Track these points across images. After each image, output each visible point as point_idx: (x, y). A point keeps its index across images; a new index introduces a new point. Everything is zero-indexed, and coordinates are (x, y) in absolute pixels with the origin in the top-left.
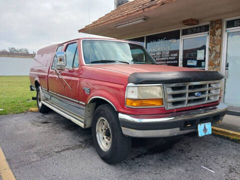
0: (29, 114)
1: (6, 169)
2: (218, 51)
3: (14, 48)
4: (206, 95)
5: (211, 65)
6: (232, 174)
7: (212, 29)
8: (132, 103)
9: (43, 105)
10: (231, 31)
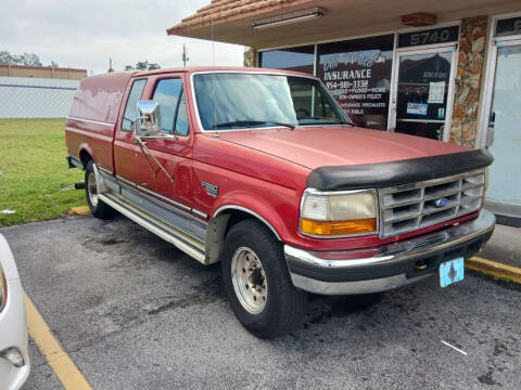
0: (73, 223)
1: (56, 353)
2: (475, 86)
3: (6, 53)
4: (456, 203)
5: (458, 116)
6: (500, 356)
7: (464, 36)
8: (313, 228)
9: (100, 201)
10: (504, 44)
